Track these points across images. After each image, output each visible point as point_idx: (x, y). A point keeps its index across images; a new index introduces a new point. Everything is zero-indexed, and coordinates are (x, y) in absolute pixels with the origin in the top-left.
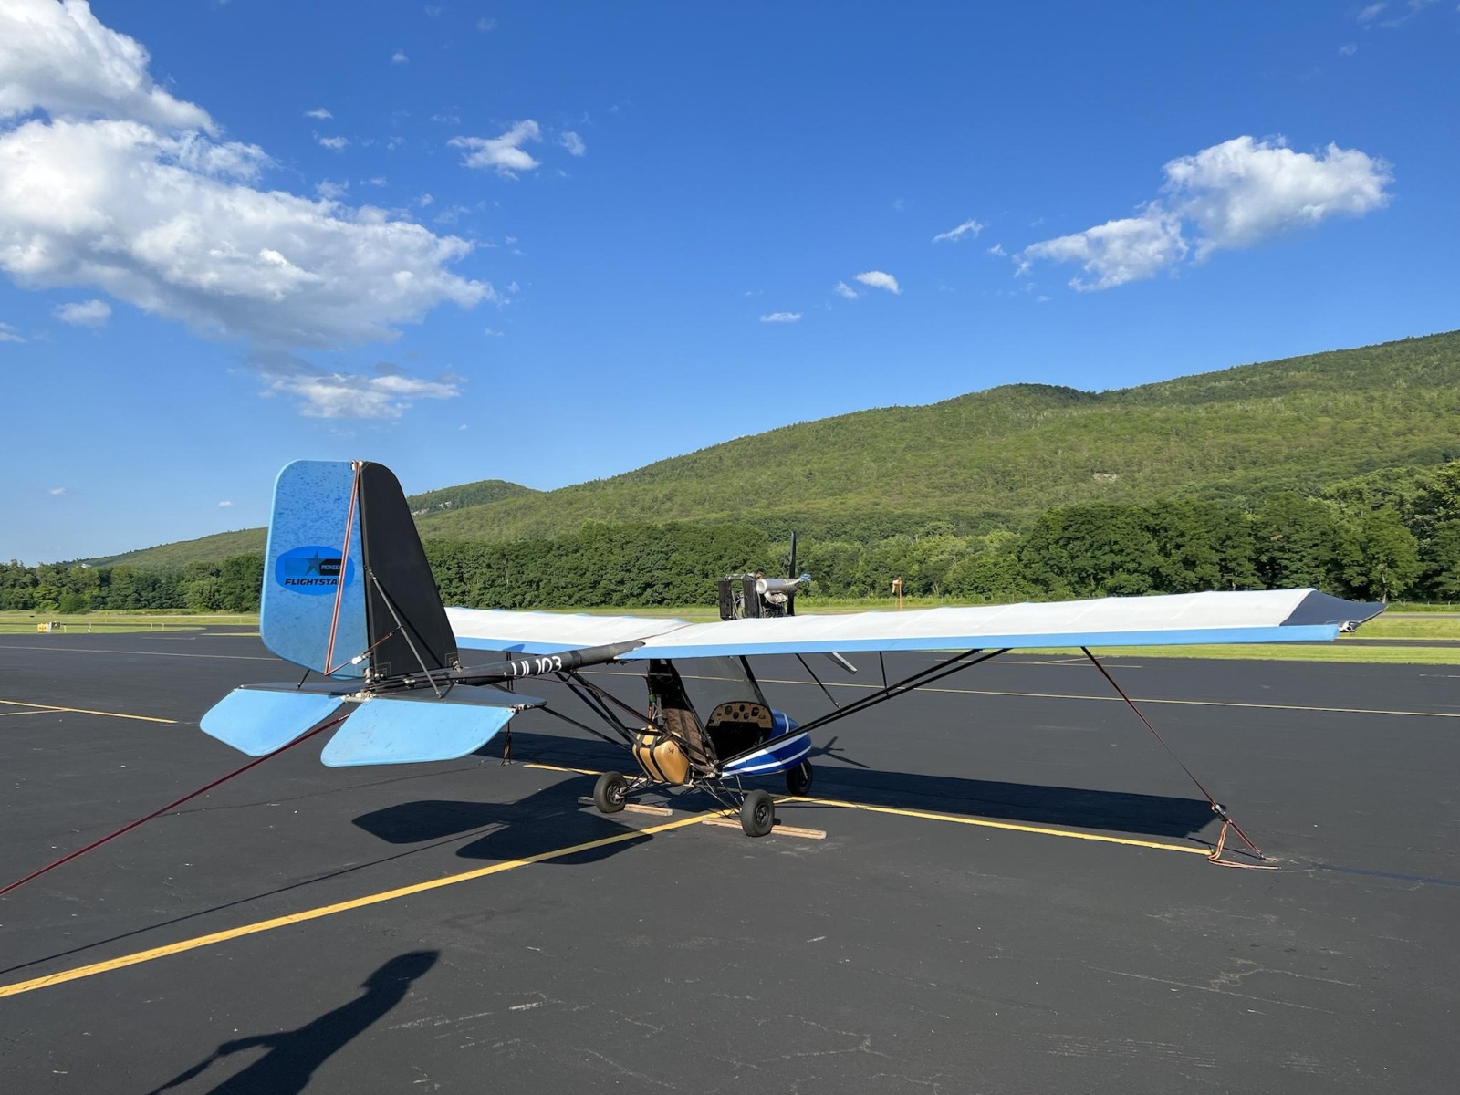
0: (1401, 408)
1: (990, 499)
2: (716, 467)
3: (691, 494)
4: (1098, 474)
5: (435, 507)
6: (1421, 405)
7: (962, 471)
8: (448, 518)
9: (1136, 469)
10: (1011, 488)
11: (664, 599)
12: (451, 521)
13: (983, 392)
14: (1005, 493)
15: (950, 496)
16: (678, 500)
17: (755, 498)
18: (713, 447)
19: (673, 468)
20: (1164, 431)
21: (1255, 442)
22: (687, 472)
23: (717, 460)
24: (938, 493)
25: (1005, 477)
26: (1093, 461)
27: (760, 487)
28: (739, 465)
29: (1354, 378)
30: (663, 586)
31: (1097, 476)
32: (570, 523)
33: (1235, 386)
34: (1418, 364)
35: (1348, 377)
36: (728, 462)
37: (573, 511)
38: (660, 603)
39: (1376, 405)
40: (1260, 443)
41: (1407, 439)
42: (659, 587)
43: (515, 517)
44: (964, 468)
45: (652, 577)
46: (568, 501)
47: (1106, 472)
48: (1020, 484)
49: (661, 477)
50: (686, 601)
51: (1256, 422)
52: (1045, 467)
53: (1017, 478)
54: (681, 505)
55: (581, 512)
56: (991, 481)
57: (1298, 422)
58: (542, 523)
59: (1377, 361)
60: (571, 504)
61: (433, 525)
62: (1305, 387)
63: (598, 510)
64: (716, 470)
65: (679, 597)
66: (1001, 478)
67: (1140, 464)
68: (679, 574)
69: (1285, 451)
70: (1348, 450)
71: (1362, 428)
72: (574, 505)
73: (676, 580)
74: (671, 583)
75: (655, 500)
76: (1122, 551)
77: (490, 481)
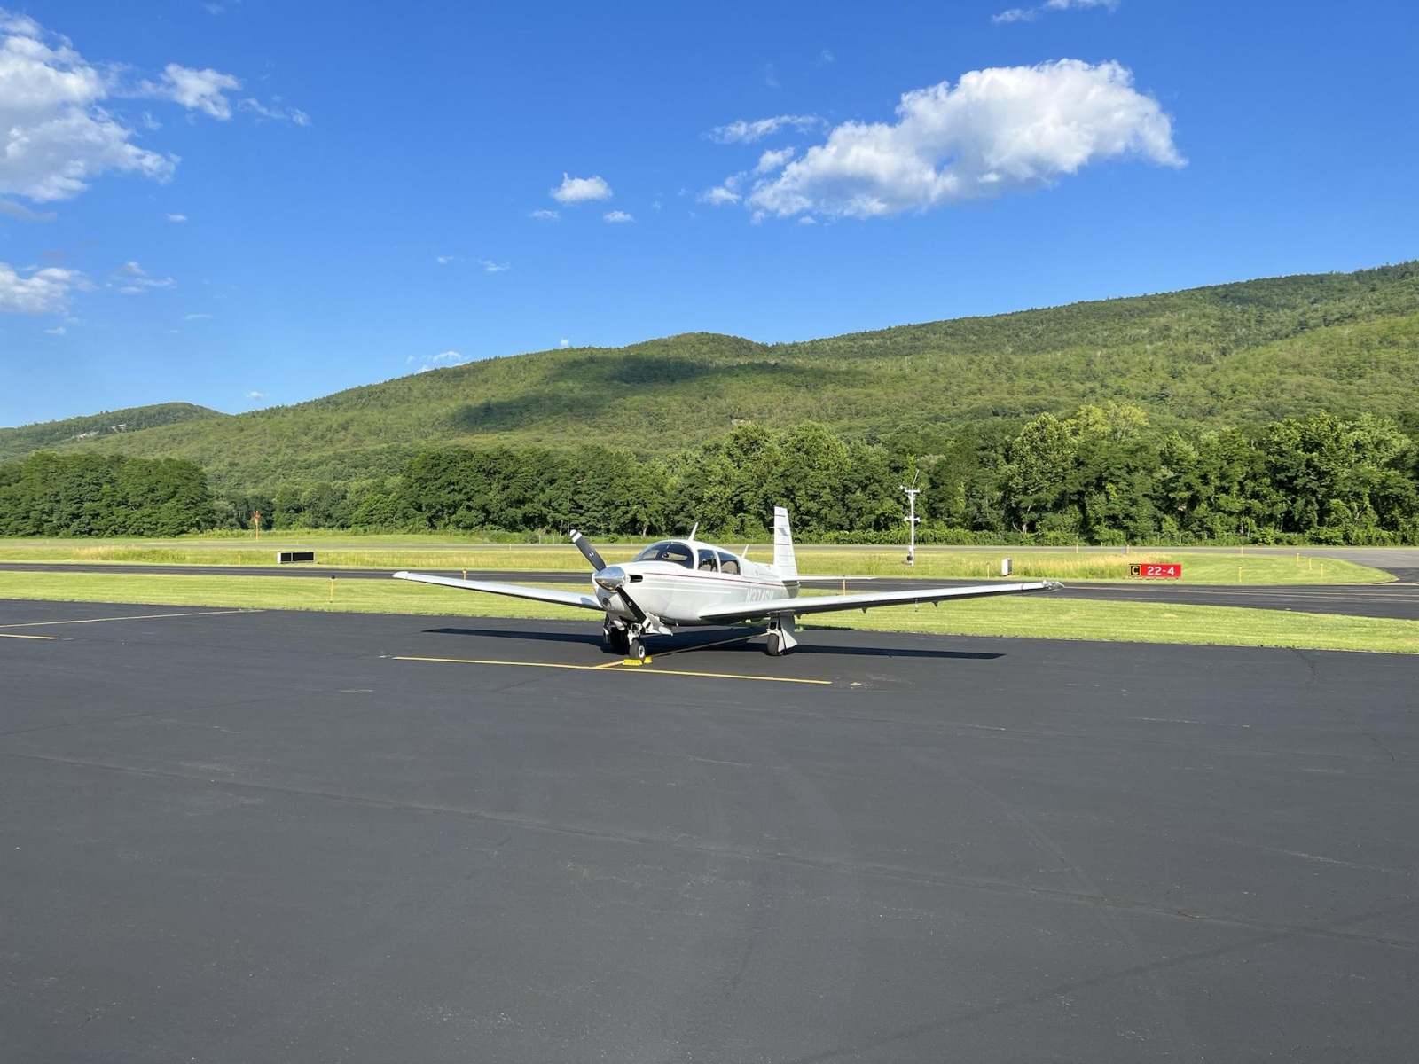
0: (992, 371)
1: (641, 439)
2: (403, 398)
3: (368, 424)
4: (736, 420)
5: (107, 429)
6: (1009, 369)
7: (624, 412)
8: (108, 442)
9: (767, 416)
10: (662, 430)
11: (92, 530)
12: (110, 445)
13: (669, 338)
14: (655, 434)
15: (606, 435)
16: (352, 430)
17: (431, 430)
18: (406, 378)
19: (360, 397)
20: (796, 383)
21: (862, 396)
22: (372, 402)
23: (406, 390)
24: (597, 431)
25: (658, 420)
26: (732, 407)
27: (437, 420)
28: (426, 396)
29: (974, 342)
30: (90, 517)
31: (734, 422)
32: (236, 450)
33: (882, 345)
34: (1027, 333)
35: (970, 341)
36: (416, 393)
37: (242, 437)
38: (90, 533)
39: (974, 367)
40: (866, 397)
41: (976, 397)
42: (85, 519)
43: (180, 442)
44: (625, 409)
45: (79, 508)
46: (239, 427)
47: (742, 418)
48: (669, 426)
49: (345, 406)
50: (116, 532)
51: (872, 378)
52: (693, 412)
53: (667, 421)
54: (354, 435)
55: (250, 439)
56: (645, 423)
57: (903, 379)
58: (208, 449)
59: (996, 328)
60: (242, 430)
61: (89, 449)
62: (934, 348)
63: (269, 439)
64: (403, 400)
65: (107, 529)
66: (654, 421)
67: (771, 411)
68: (109, 506)
69: (883, 404)
70: (930, 406)
71: (945, 387)
72: (245, 432)
73: (104, 512)
74: (98, 515)
75: (329, 429)
76: (461, 490)
77: (176, 404)
